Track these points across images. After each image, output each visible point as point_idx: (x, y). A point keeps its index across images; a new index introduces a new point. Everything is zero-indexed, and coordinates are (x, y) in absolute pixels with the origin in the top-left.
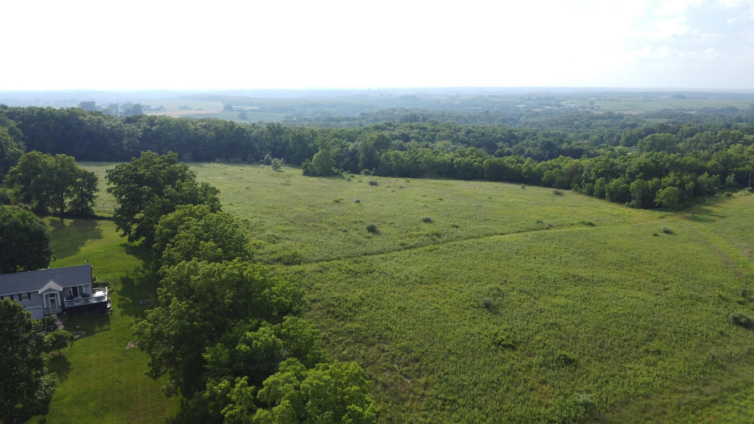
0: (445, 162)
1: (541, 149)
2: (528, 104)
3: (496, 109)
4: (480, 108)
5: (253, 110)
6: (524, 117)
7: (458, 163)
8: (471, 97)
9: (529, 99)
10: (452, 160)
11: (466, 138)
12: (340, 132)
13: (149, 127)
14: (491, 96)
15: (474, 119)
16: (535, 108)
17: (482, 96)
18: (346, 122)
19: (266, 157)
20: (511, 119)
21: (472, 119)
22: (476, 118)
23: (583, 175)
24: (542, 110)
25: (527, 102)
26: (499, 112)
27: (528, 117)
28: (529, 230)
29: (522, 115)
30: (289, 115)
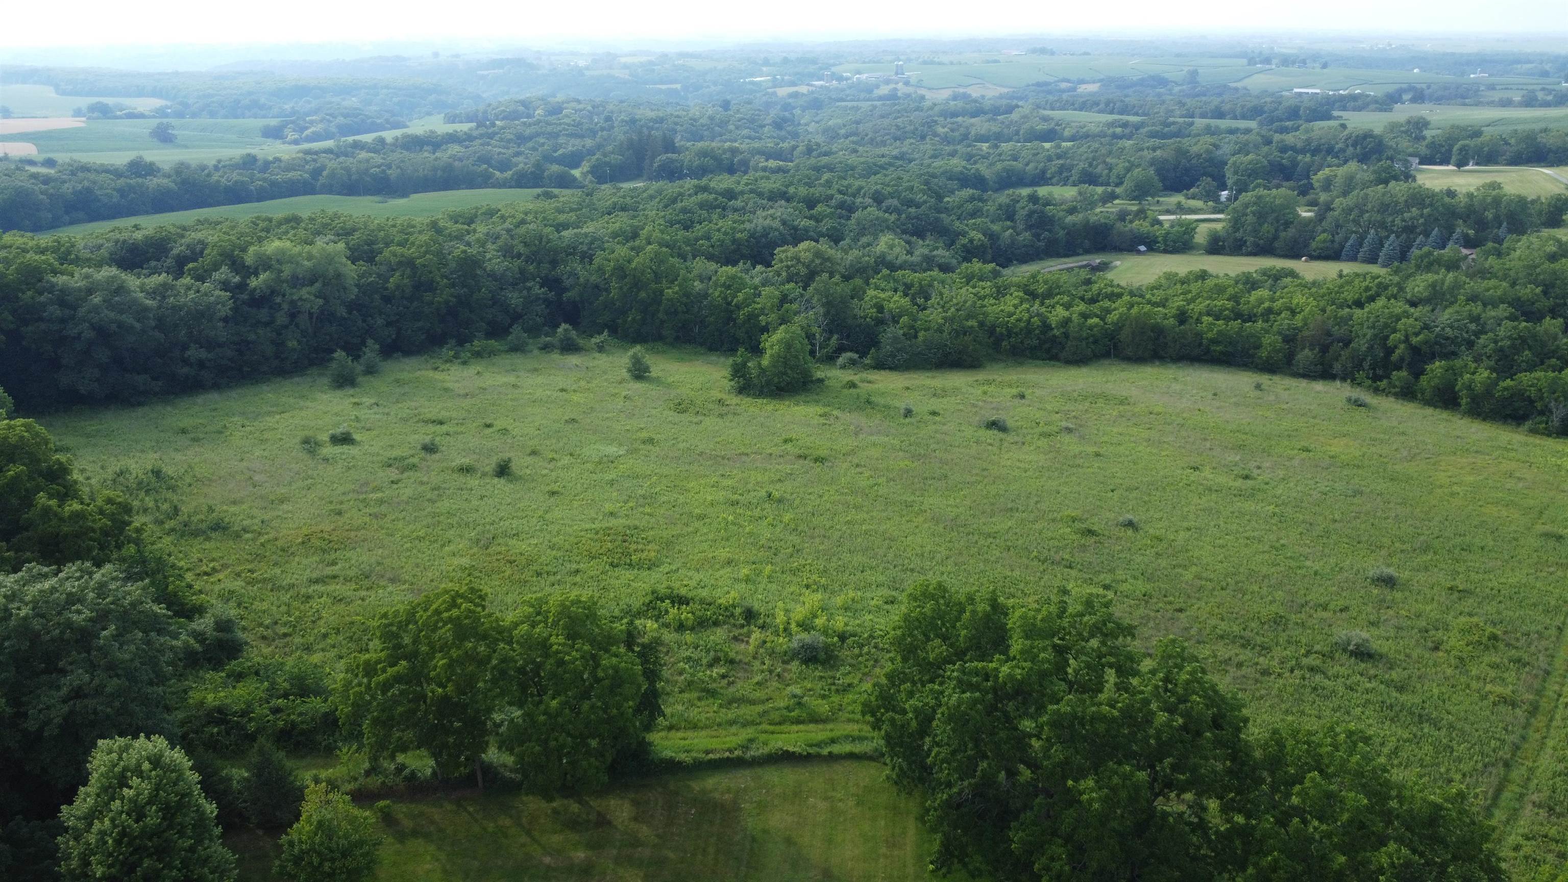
30: (273, 122)
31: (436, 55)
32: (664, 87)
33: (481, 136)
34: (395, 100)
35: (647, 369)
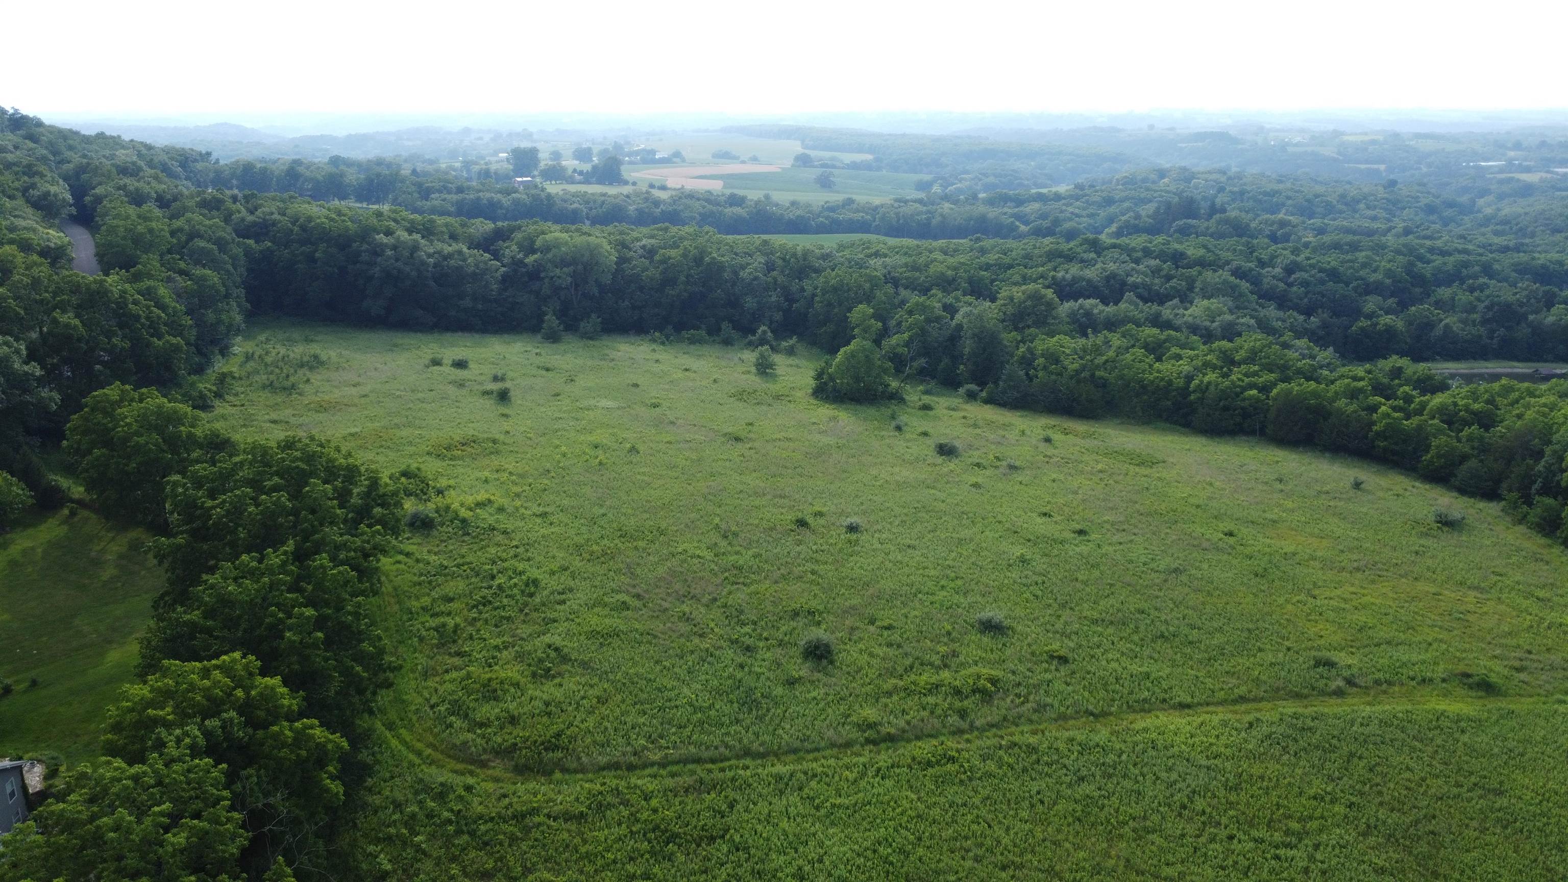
0: (1170, 383)
1: (1485, 322)
2: (1510, 161)
3: (1425, 170)
4: (1382, 167)
5: (855, 166)
6: (1491, 198)
7: (1204, 389)
8: (1366, 138)
9: (1518, 146)
10: (1189, 378)
11: (1282, 285)
12: (955, 269)
13: (521, 255)
14: (1418, 136)
15: (1351, 203)
16: (1528, 170)
17: (1396, 135)
18: (1036, 206)
19: (760, 331)
20: (1451, 205)
21: (1346, 204)
22: (1358, 202)
23: (1540, 467)
24: (1544, 175)
25: (1512, 154)
26: (1424, 185)
27: (1501, 197)
28: (1276, 693)
29: (1484, 193)
30: (927, 177)
31: (1151, 127)
32: (1363, 166)
33: (1071, 197)
34: (1069, 166)
35: (771, 366)
